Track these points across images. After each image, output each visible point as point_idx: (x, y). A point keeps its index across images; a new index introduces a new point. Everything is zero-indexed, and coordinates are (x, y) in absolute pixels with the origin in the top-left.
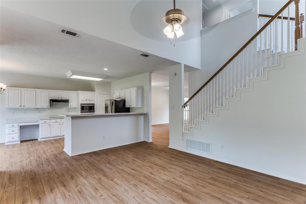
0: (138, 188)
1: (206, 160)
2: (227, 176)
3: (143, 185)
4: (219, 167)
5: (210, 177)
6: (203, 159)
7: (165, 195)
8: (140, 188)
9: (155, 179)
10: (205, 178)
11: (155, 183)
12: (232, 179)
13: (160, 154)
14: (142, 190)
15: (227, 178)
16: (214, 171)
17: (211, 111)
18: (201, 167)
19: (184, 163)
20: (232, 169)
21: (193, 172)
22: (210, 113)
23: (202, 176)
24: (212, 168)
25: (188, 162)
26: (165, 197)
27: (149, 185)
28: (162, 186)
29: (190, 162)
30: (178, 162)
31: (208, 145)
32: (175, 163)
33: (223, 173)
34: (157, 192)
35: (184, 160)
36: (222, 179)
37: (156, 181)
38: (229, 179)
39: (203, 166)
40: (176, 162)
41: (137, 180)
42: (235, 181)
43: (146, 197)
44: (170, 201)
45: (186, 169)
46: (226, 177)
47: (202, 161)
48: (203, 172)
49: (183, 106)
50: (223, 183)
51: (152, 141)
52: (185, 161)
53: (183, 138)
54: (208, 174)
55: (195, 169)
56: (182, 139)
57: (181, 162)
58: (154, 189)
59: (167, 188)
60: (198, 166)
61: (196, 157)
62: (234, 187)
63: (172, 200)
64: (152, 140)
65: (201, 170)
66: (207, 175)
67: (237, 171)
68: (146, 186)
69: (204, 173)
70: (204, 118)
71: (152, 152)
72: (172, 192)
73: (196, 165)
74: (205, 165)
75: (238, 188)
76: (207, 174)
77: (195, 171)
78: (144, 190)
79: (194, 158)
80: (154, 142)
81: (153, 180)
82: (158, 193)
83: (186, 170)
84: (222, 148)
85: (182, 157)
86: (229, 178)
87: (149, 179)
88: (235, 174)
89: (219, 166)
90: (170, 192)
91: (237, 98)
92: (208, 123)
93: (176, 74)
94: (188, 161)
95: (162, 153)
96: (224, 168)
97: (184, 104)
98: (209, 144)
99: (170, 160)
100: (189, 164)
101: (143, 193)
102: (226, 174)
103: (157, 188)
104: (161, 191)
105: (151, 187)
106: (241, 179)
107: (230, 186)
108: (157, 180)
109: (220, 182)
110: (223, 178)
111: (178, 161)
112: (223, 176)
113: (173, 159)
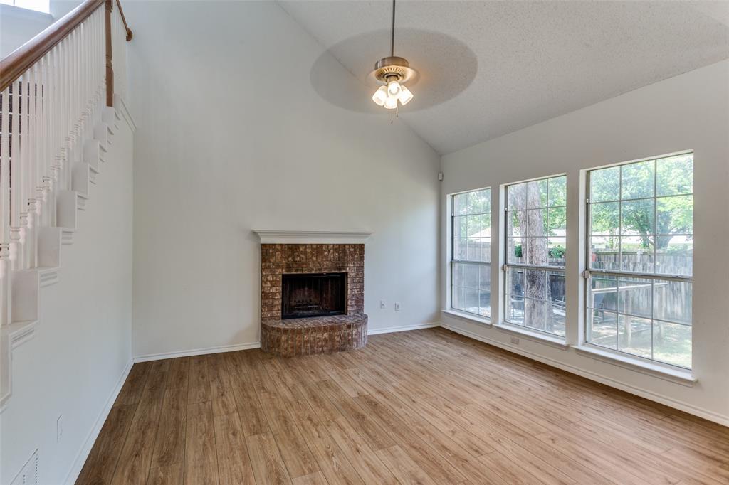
0: (467, 442)
3: (453, 448)
7: (405, 417)
8: (461, 440)
9: (416, 462)
11: (418, 446)
14: (456, 435)
26: (407, 414)
27: (436, 443)
28: (402, 436)
34: (420, 425)
37: (414, 452)
41: (476, 468)
43: (447, 421)
44: (401, 407)
58: (425, 433)
59: (394, 429)
63: (397, 409)
68: (446, 444)
72: (387, 420)
78: (451, 433)
81: (422, 458)
82: (418, 423)
87: (435, 463)
90: (391, 420)
101: (452, 429)
103: (418, 433)
104: (410, 426)
105: (433, 439)
108: (410, 455)
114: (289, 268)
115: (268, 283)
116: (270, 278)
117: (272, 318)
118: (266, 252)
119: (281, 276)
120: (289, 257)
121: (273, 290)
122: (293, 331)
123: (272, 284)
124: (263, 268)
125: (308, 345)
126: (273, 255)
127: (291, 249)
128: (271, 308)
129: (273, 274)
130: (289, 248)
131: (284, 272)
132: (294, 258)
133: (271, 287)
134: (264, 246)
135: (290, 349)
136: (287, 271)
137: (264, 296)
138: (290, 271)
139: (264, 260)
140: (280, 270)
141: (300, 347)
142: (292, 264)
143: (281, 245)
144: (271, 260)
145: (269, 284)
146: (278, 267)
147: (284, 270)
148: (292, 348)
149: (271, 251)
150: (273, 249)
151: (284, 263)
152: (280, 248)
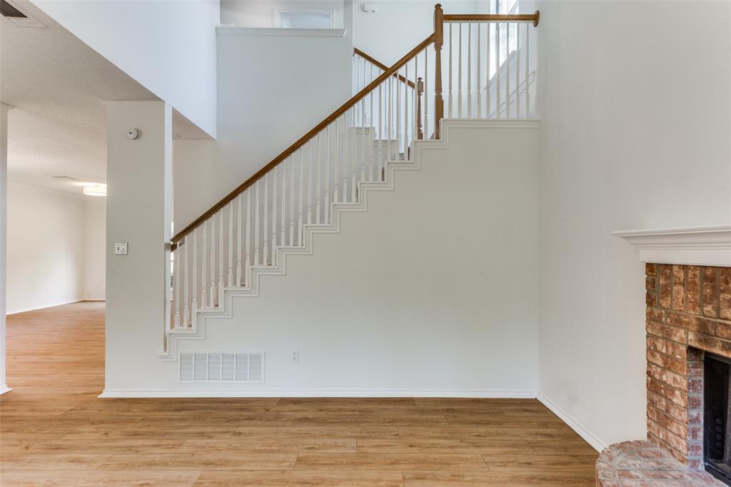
1: (253, 404)
2: (328, 435)
4: (300, 415)
5: (293, 457)
6: (244, 405)
10: (283, 472)
12: (345, 440)
13: (69, 437)
15: (334, 440)
16: (292, 433)
17: (265, 262)
18: (251, 434)
19: (190, 441)
20: (329, 410)
21: (237, 463)
22: (263, 267)
23: (271, 466)
24: (283, 426)
25: (202, 435)
29: (209, 429)
30: (167, 447)
31: (256, 359)
32: (157, 455)
33: (315, 429)
35: (185, 431)
36: (323, 451)
38: (340, 441)
39: (255, 429)
40: (160, 451)
42: (353, 442)
45: (208, 464)
46: (330, 441)
47: (243, 413)
48: (265, 451)
49: (167, 245)
50: (333, 462)
51: (10, 389)
52: (192, 430)
53: (166, 354)
54: (284, 452)
55: (236, 449)
56: (163, 357)
57: (177, 442)
60: (240, 434)
61: (220, 405)
62: (362, 464)
64: (9, 386)
65: (258, 447)
66: (282, 456)
67: (340, 410)
69: (272, 451)
70: (243, 280)
71: (25, 443)
73: (235, 433)
74: (258, 423)
75: (370, 461)
76: (279, 451)
77: (241, 458)
79: (215, 409)
80: (19, 390)
83: (212, 468)
84: (294, 358)
85: (170, 420)
86: (336, 440)
88: (342, 422)
89: (295, 411)
91: (335, 227)
92: (257, 295)
93: (139, 135)
94: (202, 430)
95: (80, 429)
96: (310, 415)
97: (172, 240)
98: (259, 356)
99: (130, 448)
100: (210, 437)
102: (324, 429)
106: (361, 432)
107: (353, 463)
109: (326, 464)
110: (325, 446)
111: (163, 442)
112: (321, 441)
113: (140, 442)
114: (704, 330)
115: (658, 356)
116: (660, 345)
119: (684, 349)
120: (705, 301)
121: (668, 377)
123: (665, 363)
124: (651, 319)
126: (665, 292)
127: (712, 280)
129: (667, 338)
130: (705, 278)
131: (692, 340)
132: (718, 310)
133: (664, 370)
134: (650, 267)
136: (700, 341)
137: (654, 386)
138: (706, 342)
139: (650, 301)
140: (683, 333)
142: (715, 325)
143: (685, 268)
144: (664, 305)
145: (660, 362)
146: (678, 323)
147: (691, 336)
150: (668, 278)
151: (692, 315)
152: (682, 275)
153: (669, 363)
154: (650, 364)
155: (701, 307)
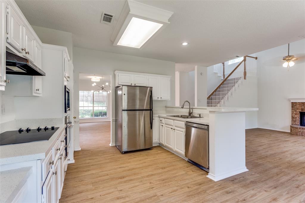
114: (302, 109)
116: (295, 112)
117: (296, 124)
118: (293, 105)
119: (299, 112)
120: (302, 106)
121: (296, 116)
122: (295, 127)
124: (292, 109)
125: (300, 133)
126: (295, 106)
128: (295, 121)
129: (296, 111)
131: (300, 111)
133: (295, 115)
134: (292, 103)
135: (294, 133)
137: (293, 117)
138: (302, 111)
139: (292, 107)
140: (298, 110)
141: (297, 133)
143: (299, 103)
145: (294, 114)
146: (298, 109)
147: (300, 110)
148: (295, 132)
149: (295, 104)
151: (300, 108)
152: (298, 103)
153: (296, 114)
154: (292, 115)
155: (302, 107)
